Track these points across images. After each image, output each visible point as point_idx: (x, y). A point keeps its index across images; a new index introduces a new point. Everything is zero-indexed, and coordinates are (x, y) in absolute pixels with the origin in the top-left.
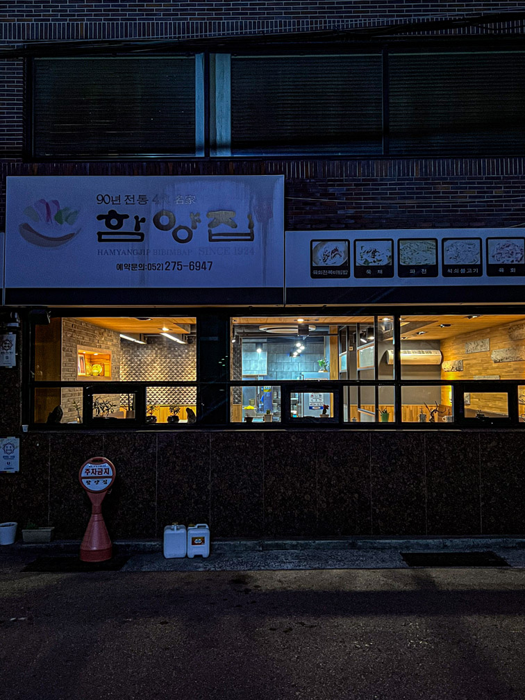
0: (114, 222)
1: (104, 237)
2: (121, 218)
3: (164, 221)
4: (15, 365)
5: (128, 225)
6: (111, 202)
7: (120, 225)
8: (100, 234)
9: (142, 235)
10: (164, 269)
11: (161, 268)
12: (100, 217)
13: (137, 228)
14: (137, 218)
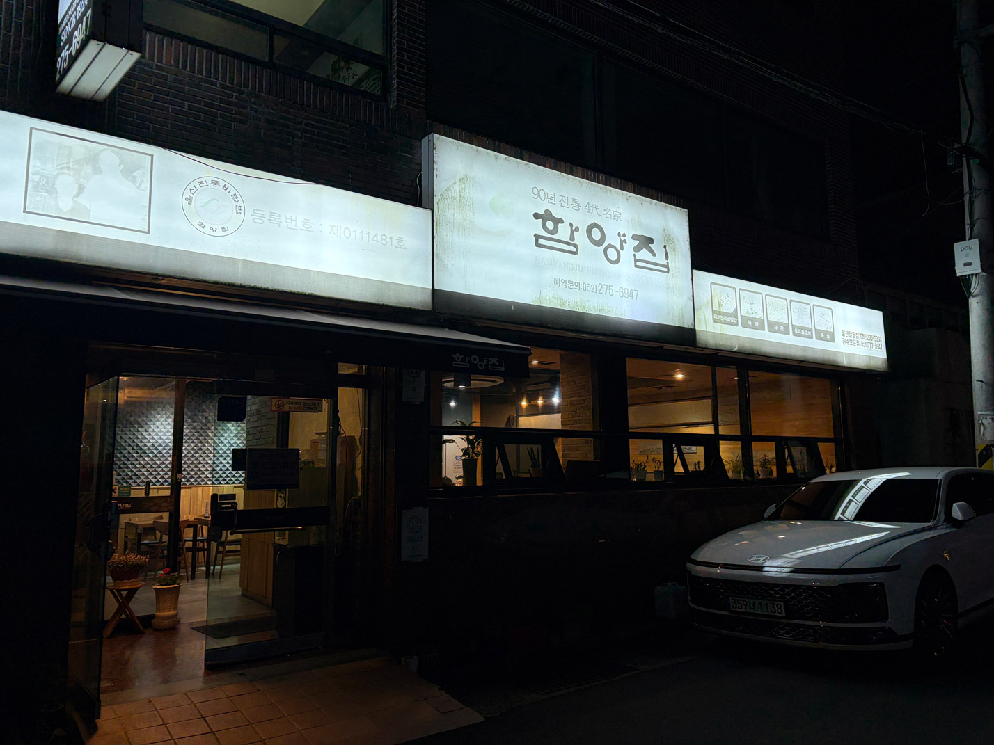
0: (550, 225)
1: (541, 241)
2: (558, 221)
3: (596, 234)
4: (422, 400)
5: (563, 233)
6: (546, 200)
7: (555, 231)
8: (537, 237)
9: (575, 246)
10: (598, 292)
11: (594, 290)
12: (537, 216)
13: (572, 238)
14: (571, 225)
